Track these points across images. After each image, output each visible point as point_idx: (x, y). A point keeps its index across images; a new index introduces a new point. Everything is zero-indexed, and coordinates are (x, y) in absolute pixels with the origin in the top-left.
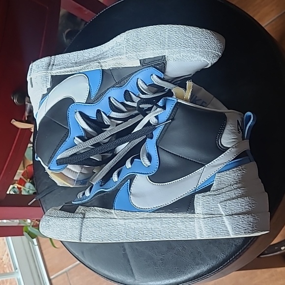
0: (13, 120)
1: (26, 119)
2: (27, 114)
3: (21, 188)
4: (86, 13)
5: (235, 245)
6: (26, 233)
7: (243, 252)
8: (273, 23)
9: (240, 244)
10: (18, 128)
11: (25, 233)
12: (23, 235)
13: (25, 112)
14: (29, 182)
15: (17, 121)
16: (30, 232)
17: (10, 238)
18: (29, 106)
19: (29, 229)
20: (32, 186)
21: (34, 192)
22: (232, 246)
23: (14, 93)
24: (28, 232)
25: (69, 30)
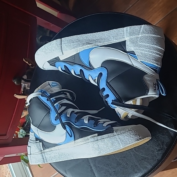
0: (15, 94)
1: (22, 93)
2: (22, 90)
3: (17, 133)
4: (51, 26)
5: (157, 160)
6: (23, 160)
7: (162, 163)
8: (161, 22)
9: (160, 159)
10: (18, 99)
11: (21, 160)
12: (21, 161)
13: (21, 89)
14: (22, 129)
15: (17, 95)
16: (25, 159)
17: (10, 164)
18: (23, 85)
19: (24, 158)
20: (24, 131)
21: (25, 134)
22: (155, 160)
23: (14, 78)
24: (24, 159)
25: (41, 36)
